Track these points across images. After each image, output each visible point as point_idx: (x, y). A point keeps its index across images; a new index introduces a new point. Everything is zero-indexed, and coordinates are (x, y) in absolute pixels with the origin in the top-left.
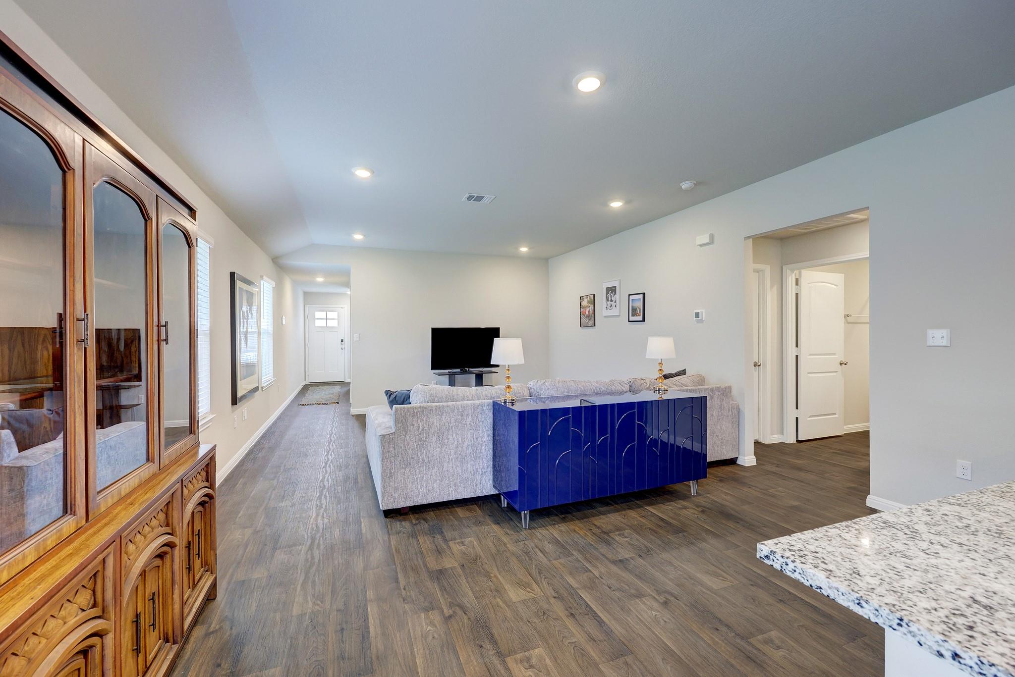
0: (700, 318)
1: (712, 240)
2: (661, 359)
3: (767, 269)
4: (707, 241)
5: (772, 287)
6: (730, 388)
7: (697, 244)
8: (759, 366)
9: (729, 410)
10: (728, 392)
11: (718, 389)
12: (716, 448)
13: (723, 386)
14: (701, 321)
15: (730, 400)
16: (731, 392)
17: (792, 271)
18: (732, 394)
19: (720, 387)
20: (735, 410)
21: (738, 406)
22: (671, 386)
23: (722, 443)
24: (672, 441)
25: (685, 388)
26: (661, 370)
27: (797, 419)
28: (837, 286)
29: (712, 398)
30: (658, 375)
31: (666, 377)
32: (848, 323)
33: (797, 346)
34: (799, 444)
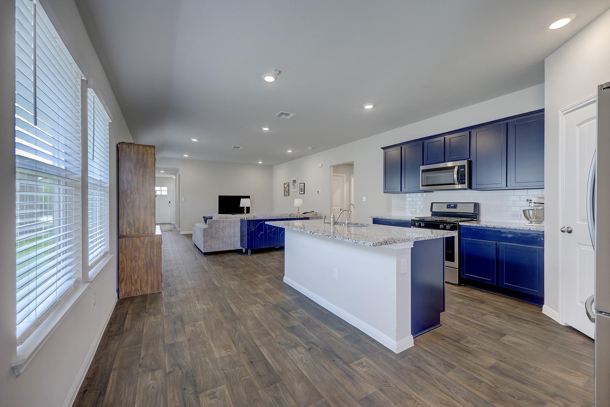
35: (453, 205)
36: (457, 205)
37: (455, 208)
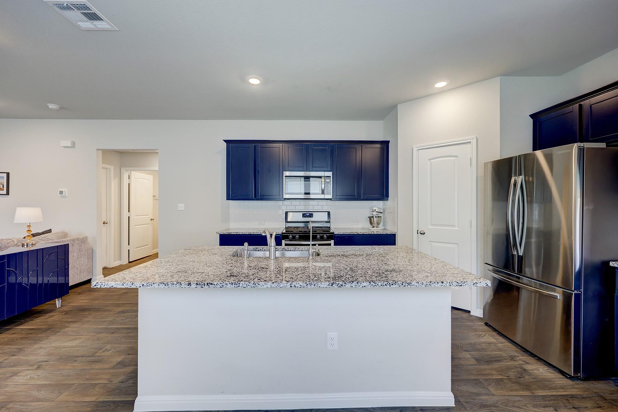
0: (63, 195)
1: (73, 145)
2: (30, 223)
3: (112, 168)
4: (70, 145)
5: (114, 179)
6: (86, 238)
7: (61, 146)
8: (107, 223)
9: (86, 251)
10: (85, 240)
11: (78, 239)
12: (76, 276)
13: (81, 237)
14: (65, 197)
15: (87, 245)
16: (87, 240)
17: (127, 171)
18: (88, 241)
19: (79, 238)
20: (90, 250)
21: (92, 248)
22: (38, 241)
23: (80, 272)
24: (40, 281)
25: (50, 241)
26: (29, 230)
27: (129, 250)
28: (149, 181)
29: (73, 245)
30: (26, 234)
31: (34, 235)
32: (155, 200)
33: (129, 212)
34: (130, 264)
35: (308, 215)
36: (312, 214)
37: (311, 217)
